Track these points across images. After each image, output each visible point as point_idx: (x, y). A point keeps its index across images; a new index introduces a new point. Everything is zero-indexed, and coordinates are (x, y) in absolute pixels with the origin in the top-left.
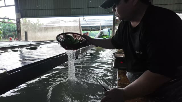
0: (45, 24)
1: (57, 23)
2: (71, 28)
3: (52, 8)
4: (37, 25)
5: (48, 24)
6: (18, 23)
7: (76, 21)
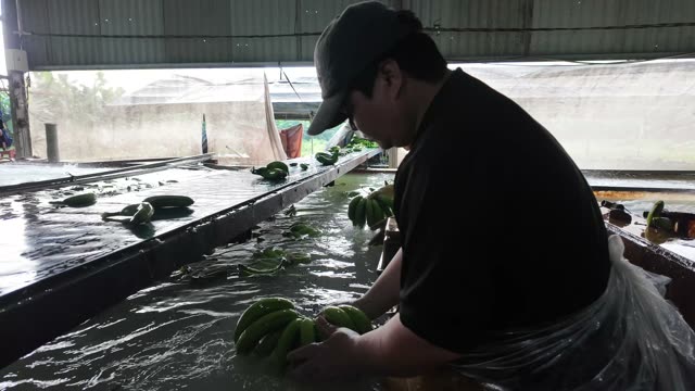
0: (129, 93)
1: (177, 89)
2: (235, 109)
3: (158, 33)
4: (99, 94)
5: (140, 95)
6: (17, 92)
7: (250, 82)
